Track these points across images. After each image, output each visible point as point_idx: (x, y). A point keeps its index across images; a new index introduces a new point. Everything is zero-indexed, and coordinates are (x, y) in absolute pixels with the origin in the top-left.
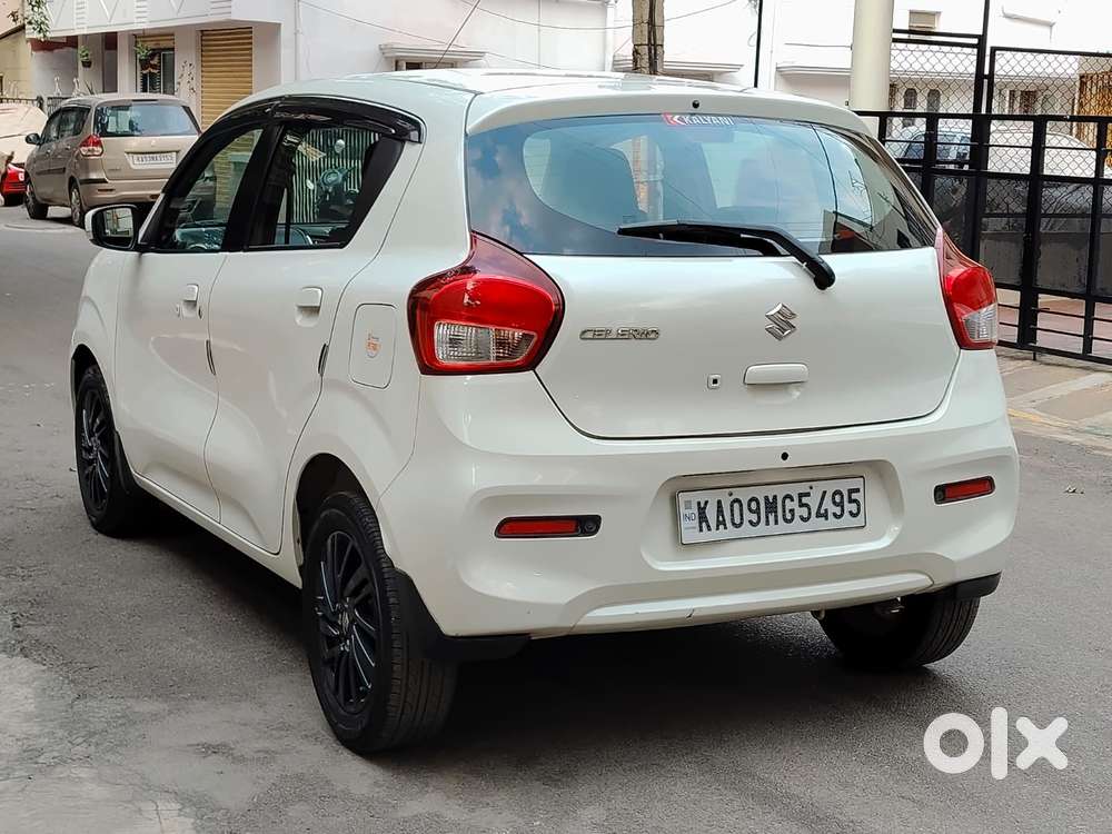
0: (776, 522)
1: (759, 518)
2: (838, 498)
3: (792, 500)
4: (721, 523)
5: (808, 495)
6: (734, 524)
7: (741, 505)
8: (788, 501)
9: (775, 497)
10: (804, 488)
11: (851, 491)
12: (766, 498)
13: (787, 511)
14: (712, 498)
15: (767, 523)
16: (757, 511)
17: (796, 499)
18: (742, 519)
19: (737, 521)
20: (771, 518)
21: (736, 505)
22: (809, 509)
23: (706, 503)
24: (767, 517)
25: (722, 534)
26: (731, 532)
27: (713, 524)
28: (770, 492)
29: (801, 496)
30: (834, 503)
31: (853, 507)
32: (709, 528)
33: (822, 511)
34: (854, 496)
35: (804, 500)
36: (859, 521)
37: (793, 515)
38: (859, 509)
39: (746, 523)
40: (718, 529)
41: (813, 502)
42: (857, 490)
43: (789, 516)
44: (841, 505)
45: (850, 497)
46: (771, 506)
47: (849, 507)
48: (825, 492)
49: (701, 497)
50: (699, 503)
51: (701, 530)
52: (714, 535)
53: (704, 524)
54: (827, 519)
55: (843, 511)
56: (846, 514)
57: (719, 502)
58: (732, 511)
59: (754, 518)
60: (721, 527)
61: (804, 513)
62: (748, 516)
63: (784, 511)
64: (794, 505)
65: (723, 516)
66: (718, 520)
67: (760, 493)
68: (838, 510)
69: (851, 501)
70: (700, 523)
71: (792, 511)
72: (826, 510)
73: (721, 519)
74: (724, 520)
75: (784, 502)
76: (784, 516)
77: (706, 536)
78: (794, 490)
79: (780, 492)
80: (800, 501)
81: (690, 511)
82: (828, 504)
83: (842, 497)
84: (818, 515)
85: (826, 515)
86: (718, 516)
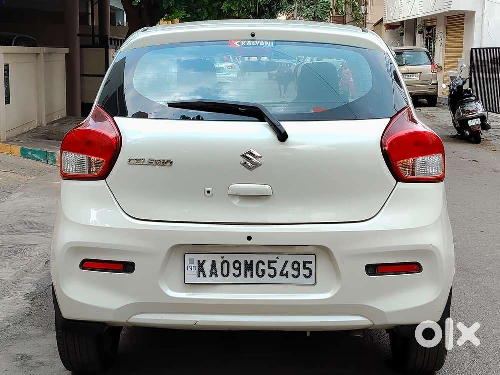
0: (252, 276)
1: (240, 273)
2: (296, 266)
3: (264, 265)
4: (214, 273)
5: (275, 262)
6: (223, 275)
7: (229, 265)
8: (261, 265)
9: (252, 262)
10: (273, 258)
11: (305, 263)
12: (246, 262)
13: (260, 271)
14: (209, 260)
15: (246, 276)
16: (240, 269)
17: (266, 264)
18: (229, 272)
19: (225, 273)
20: (249, 273)
21: (226, 265)
22: (275, 271)
23: (204, 261)
24: (246, 273)
25: (214, 280)
26: (220, 279)
27: (208, 272)
28: (249, 259)
29: (270, 262)
30: (294, 269)
31: (307, 273)
32: (205, 276)
33: (285, 273)
34: (308, 266)
35: (272, 265)
36: (311, 280)
37: (264, 273)
38: (311, 274)
39: (231, 275)
40: (211, 276)
41: (279, 267)
42: (311, 263)
43: (261, 273)
44: (298, 270)
45: (305, 266)
46: (249, 267)
48: (287, 262)
49: (202, 257)
50: (199, 261)
51: (199, 276)
52: (208, 280)
53: (201, 274)
54: (287, 278)
55: (299, 273)
56: (302, 276)
57: (214, 262)
58: (222, 267)
59: (237, 272)
60: (214, 276)
61: (272, 272)
62: (233, 271)
63: (258, 270)
64: (266, 267)
65: (216, 269)
66: (212, 272)
67: (242, 259)
68: (296, 273)
69: (305, 268)
70: (199, 272)
71: (263, 271)
72: (287, 273)
73: (214, 271)
74: (216, 272)
75: (258, 265)
76: (257, 273)
77: (202, 280)
78: (266, 259)
79: (256, 259)
80: (269, 265)
81: (193, 265)
82: (289, 268)
83: (299, 265)
84: (281, 274)
85: (287, 275)
86: (212, 270)
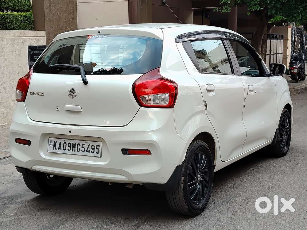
0: (75, 151)
1: (70, 149)
3: (80, 145)
4: (60, 148)
5: (85, 145)
6: (64, 149)
7: (66, 144)
8: (79, 145)
9: (75, 144)
10: (84, 142)
11: (97, 146)
12: (73, 143)
13: (78, 149)
14: (58, 141)
16: (70, 147)
17: (81, 145)
18: (66, 148)
19: (65, 149)
20: (74, 149)
21: (65, 144)
22: (84, 149)
23: (56, 142)
24: (73, 149)
25: (60, 151)
26: (62, 151)
27: (57, 148)
29: (83, 144)
30: (92, 149)
31: (97, 151)
32: (56, 149)
33: (88, 150)
34: (98, 147)
35: (83, 146)
36: (99, 155)
37: (80, 150)
38: (99, 151)
39: (67, 149)
40: (58, 150)
41: (86, 147)
42: (99, 146)
43: (78, 150)
44: (94, 149)
45: (96, 147)
46: (74, 146)
47: (96, 150)
48: (89, 145)
49: (55, 140)
50: (54, 142)
51: (54, 149)
52: (57, 151)
53: (55, 148)
54: (89, 153)
55: (94, 151)
56: (95, 152)
57: (60, 142)
58: (64, 145)
60: (60, 149)
61: (83, 149)
62: (68, 148)
63: (77, 148)
64: (80, 147)
65: (61, 146)
66: (59, 147)
67: (71, 142)
68: (93, 151)
69: (97, 149)
70: (54, 147)
71: (79, 148)
72: (89, 150)
74: (61, 148)
75: (77, 145)
76: (77, 149)
77: (55, 151)
78: (81, 143)
79: (77, 142)
80: (82, 146)
81: (52, 143)
82: (90, 148)
83: (94, 147)
84: (87, 151)
85: (89, 152)
86: (59, 146)
